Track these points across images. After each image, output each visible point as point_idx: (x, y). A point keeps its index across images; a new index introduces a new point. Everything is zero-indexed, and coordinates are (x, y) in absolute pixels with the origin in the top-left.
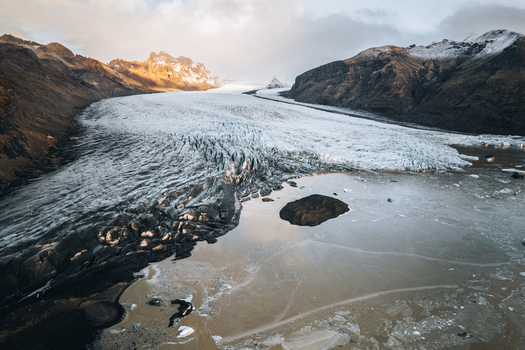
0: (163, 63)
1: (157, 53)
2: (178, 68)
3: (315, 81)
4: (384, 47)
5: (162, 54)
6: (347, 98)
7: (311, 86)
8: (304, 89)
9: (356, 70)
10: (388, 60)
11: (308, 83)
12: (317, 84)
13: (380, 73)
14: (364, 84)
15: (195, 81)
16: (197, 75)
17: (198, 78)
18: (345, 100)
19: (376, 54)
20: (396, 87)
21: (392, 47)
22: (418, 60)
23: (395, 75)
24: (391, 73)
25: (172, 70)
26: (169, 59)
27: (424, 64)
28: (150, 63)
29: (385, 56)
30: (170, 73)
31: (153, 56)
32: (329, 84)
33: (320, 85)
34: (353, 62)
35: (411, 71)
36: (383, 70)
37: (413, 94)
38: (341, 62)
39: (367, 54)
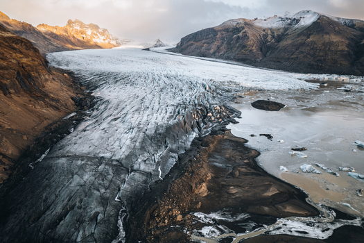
0: (78, 28)
1: (73, 20)
2: (89, 32)
3: (195, 41)
4: (239, 19)
5: (77, 21)
6: (219, 52)
7: (192, 44)
8: (188, 46)
9: (222, 34)
10: (243, 28)
11: (190, 43)
12: (196, 44)
13: (238, 36)
14: (229, 44)
15: (103, 41)
16: (103, 38)
17: (104, 40)
18: (217, 54)
19: (235, 24)
20: (250, 46)
21: (244, 19)
22: (260, 28)
23: (248, 38)
24: (245, 36)
25: (85, 34)
26: (82, 25)
27: (264, 30)
28: (68, 28)
29: (241, 26)
30: (84, 36)
31: (70, 22)
32: (205, 43)
33: (199, 44)
34: (220, 29)
35: (258, 35)
36: (241, 34)
37: (261, 50)
38: (212, 29)
39: (228, 23)
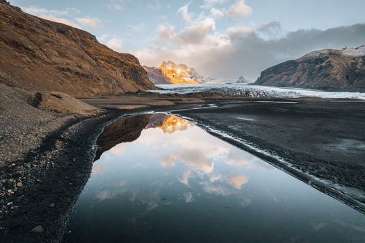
0: (170, 68)
1: (167, 62)
2: (179, 71)
3: (275, 74)
4: (324, 50)
5: (169, 62)
6: (298, 82)
7: (272, 77)
8: (267, 79)
9: (303, 66)
10: (327, 58)
11: (270, 75)
12: (276, 76)
13: (321, 67)
14: (310, 74)
18: (297, 84)
19: (318, 55)
20: (334, 74)
21: (329, 50)
22: (350, 57)
23: (333, 67)
24: (330, 65)
25: (175, 73)
26: (173, 65)
27: (354, 59)
28: (162, 68)
29: (325, 56)
31: (164, 63)
32: (284, 75)
33: (279, 76)
34: (301, 60)
35: (344, 63)
36: (324, 64)
37: (347, 77)
38: (293, 61)
39: (311, 55)
